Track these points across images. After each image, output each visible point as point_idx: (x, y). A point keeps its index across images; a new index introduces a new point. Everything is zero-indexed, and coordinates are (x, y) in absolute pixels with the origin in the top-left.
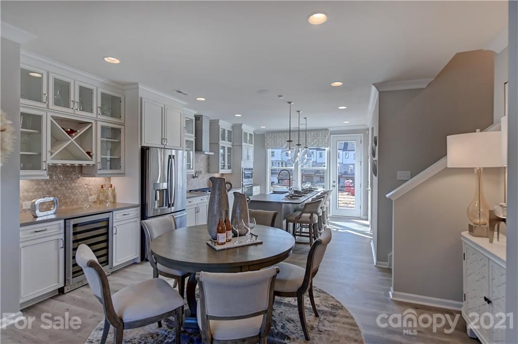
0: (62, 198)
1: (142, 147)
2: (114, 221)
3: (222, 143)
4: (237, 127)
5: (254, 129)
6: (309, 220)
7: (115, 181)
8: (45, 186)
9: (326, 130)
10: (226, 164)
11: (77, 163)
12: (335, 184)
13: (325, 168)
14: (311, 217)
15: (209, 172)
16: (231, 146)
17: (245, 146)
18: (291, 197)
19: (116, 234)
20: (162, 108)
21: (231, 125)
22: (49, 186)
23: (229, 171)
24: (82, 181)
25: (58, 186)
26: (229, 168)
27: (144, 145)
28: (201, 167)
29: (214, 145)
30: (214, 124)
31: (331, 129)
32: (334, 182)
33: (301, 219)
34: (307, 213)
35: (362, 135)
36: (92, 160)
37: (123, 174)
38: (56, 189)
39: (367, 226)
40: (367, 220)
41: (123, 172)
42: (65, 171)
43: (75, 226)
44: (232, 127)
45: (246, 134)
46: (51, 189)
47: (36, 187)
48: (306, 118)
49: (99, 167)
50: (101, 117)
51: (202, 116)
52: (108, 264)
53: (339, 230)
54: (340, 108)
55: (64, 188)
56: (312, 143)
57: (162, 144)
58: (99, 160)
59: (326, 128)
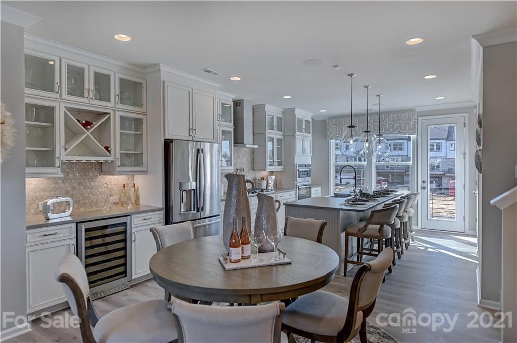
0: (81, 198)
1: (165, 139)
2: (133, 226)
3: (269, 133)
4: (289, 113)
5: (311, 115)
6: (378, 234)
7: (139, 180)
8: (62, 185)
9: (412, 110)
10: (275, 159)
11: (93, 159)
12: (425, 185)
13: (411, 163)
14: (380, 230)
15: (254, 170)
16: (281, 137)
17: (299, 135)
18: (353, 202)
19: (135, 241)
20: (189, 92)
21: (282, 110)
22: (67, 185)
23: (280, 168)
24: (102, 180)
25: (76, 185)
26: (280, 164)
27: (167, 137)
28: (244, 163)
29: (258, 135)
30: (258, 110)
31: (418, 110)
32: (424, 182)
34: (374, 223)
35: (466, 115)
36: (110, 156)
37: (145, 172)
38: (74, 188)
40: (474, 236)
41: (145, 169)
42: (84, 168)
43: (87, 230)
44: (283, 113)
45: (300, 121)
46: (69, 189)
47: (53, 186)
48: (378, 96)
49: (118, 163)
50: (119, 106)
51: (243, 100)
52: (126, 276)
53: (429, 250)
54: (426, 77)
55: (82, 188)
56: (391, 130)
57: (190, 136)
58: (118, 156)
59: (411, 108)
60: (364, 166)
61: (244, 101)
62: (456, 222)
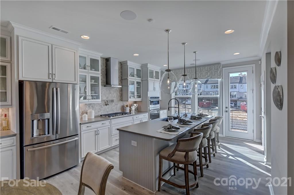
1: (19, 81)
3: (130, 79)
4: (144, 66)
5: (160, 68)
6: (184, 160)
9: (219, 64)
10: (136, 94)
12: (227, 109)
13: (219, 96)
14: (186, 156)
15: (122, 101)
16: (140, 81)
17: (150, 80)
18: (168, 128)
20: (48, 46)
21: (140, 65)
23: (139, 99)
26: (139, 97)
27: (21, 79)
28: (114, 97)
31: (222, 63)
32: (226, 108)
33: (173, 158)
35: (254, 65)
39: (262, 153)
40: (261, 144)
44: (141, 67)
45: (152, 72)
48: (195, 52)
53: (230, 157)
56: (206, 76)
57: (49, 78)
59: (219, 62)
60: (190, 98)
61: (111, 58)
62: (248, 133)
